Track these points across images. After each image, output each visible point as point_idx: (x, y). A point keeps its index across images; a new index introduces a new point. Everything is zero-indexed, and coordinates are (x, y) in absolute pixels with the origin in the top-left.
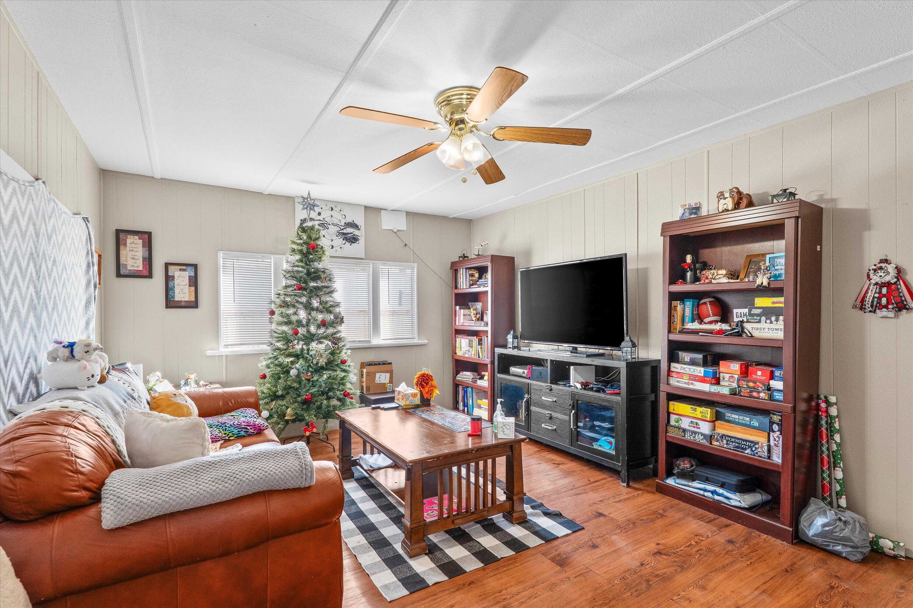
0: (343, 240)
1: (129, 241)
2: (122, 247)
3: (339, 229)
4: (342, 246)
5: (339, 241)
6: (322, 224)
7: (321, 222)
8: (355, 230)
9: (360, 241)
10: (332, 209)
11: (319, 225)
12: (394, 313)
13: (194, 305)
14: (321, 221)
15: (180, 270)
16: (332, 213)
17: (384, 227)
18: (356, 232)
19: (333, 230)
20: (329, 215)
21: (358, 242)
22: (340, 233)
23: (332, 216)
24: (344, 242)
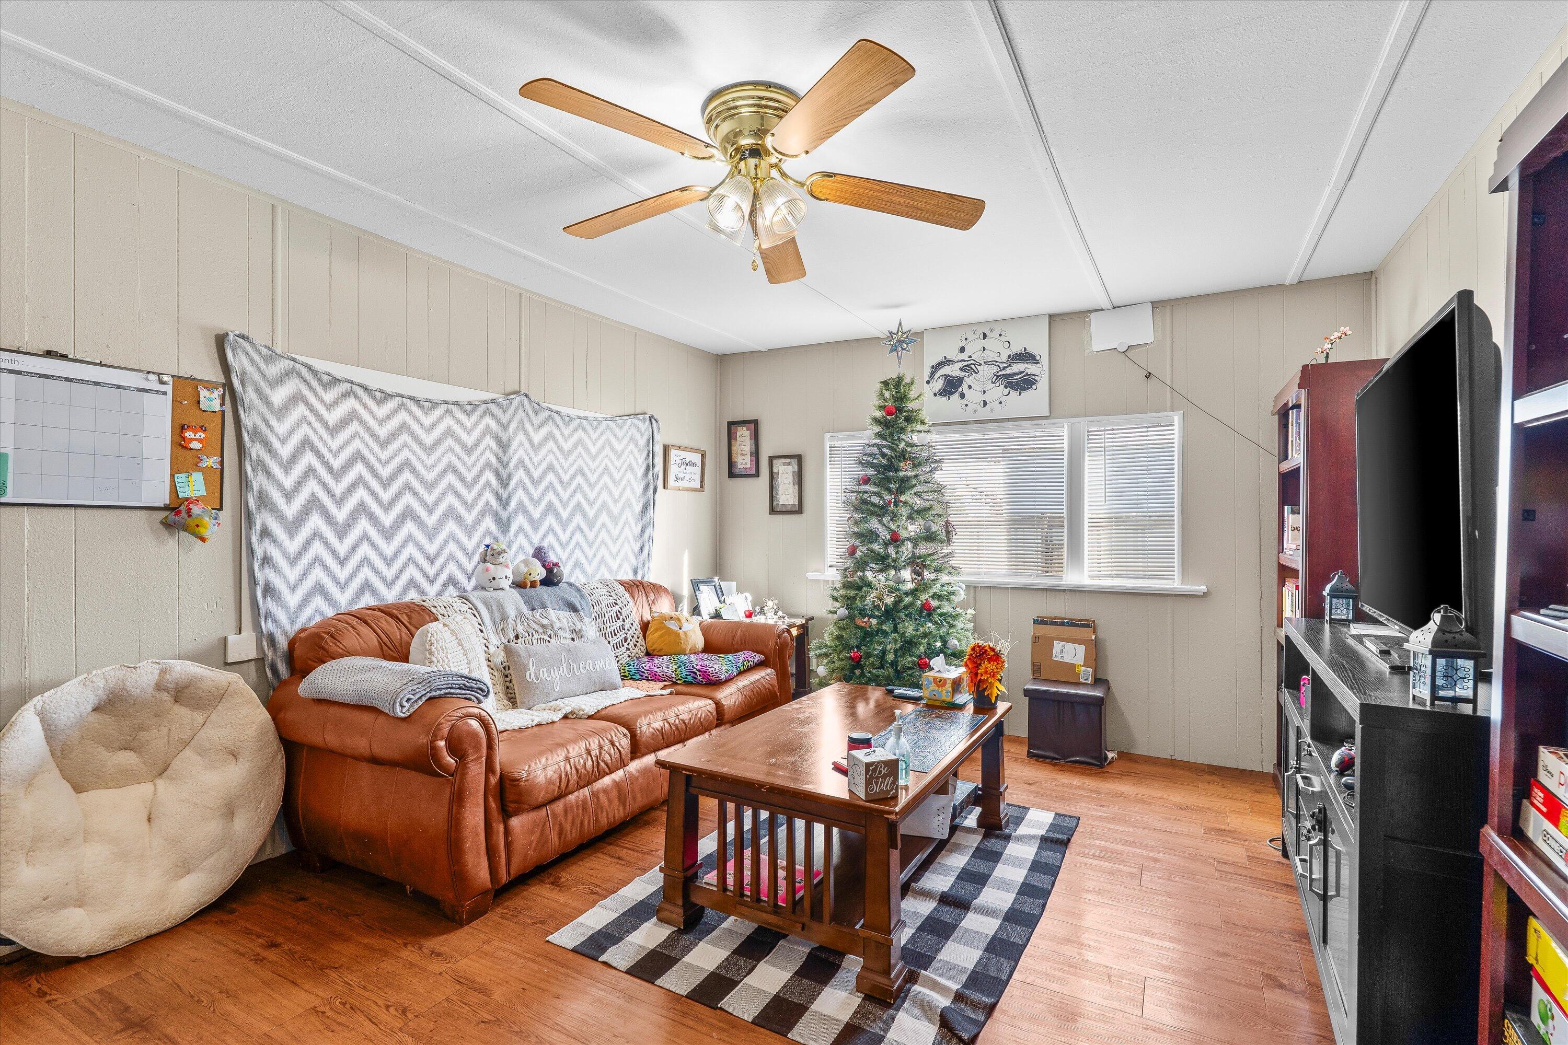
0: (1006, 387)
1: (739, 434)
2: (733, 441)
3: (996, 369)
4: (1003, 399)
5: (998, 391)
6: (967, 366)
7: (966, 363)
8: (1028, 366)
9: (1039, 385)
10: (985, 336)
11: (961, 369)
12: (1117, 522)
13: (799, 510)
14: (965, 361)
15: (784, 464)
16: (985, 343)
17: (1096, 348)
18: (1031, 369)
19: (986, 372)
20: (980, 347)
21: (1034, 387)
22: (998, 376)
23: (984, 349)
24: (1006, 391)
